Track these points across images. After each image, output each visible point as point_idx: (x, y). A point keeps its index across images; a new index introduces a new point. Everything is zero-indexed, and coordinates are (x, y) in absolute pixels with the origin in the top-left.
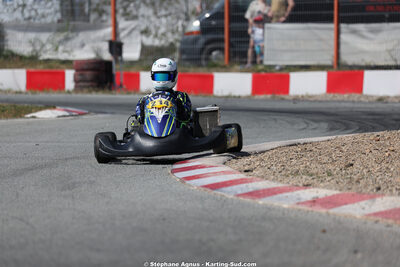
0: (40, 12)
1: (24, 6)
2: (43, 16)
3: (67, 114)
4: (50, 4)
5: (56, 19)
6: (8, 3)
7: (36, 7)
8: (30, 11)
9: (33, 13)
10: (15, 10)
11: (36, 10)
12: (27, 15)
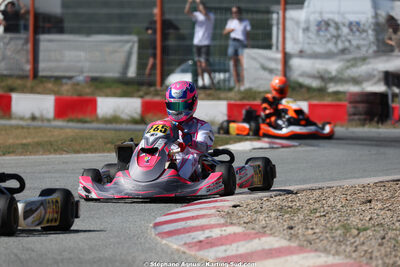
0: (355, 43)
1: (338, 37)
2: (358, 47)
3: (267, 145)
4: (364, 35)
5: (371, 51)
6: (322, 33)
7: (350, 37)
8: (343, 42)
9: (347, 44)
10: (328, 41)
11: (350, 41)
12: (340, 46)
